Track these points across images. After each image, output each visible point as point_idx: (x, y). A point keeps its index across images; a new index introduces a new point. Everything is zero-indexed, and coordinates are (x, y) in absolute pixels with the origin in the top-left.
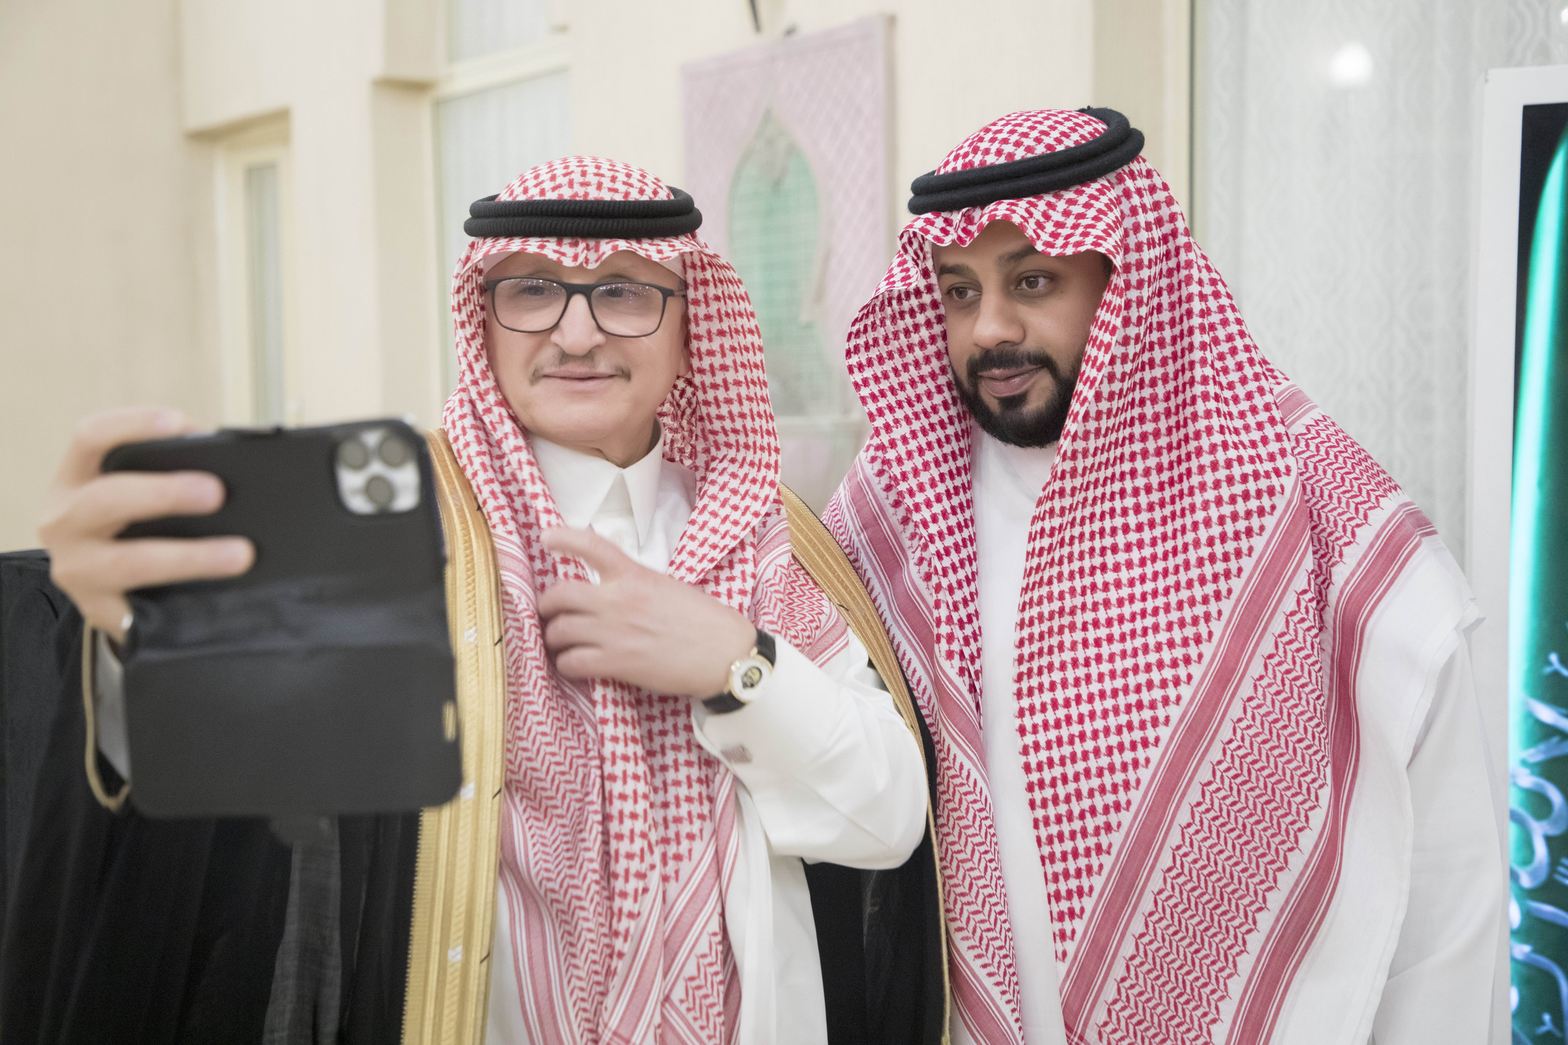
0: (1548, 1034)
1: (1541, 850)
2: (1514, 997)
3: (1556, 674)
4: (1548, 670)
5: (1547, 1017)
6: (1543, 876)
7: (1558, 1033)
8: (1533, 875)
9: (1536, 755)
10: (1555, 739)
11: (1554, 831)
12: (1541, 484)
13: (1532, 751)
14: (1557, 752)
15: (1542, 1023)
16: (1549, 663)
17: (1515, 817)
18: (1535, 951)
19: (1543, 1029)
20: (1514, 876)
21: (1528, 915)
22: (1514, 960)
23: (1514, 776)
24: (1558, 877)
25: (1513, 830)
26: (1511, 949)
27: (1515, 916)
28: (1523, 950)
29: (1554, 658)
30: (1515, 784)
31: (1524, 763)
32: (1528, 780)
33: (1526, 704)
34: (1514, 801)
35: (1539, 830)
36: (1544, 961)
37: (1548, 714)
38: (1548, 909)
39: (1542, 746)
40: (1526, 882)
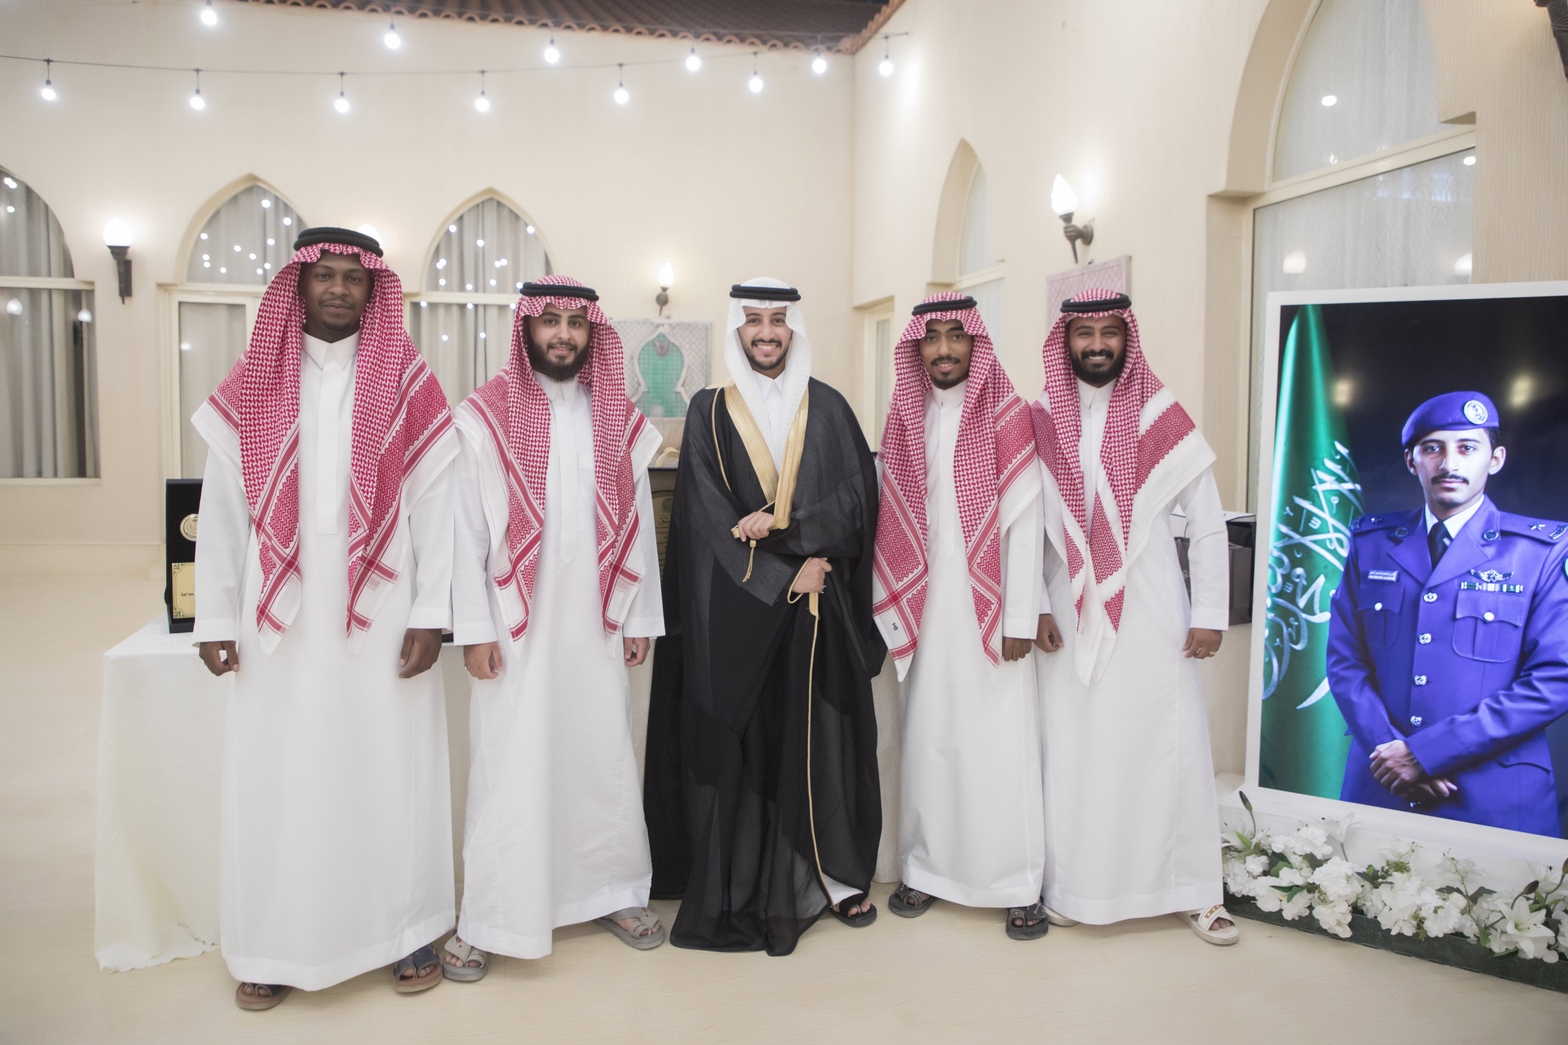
0: (1278, 646)
1: (1280, 579)
2: (1267, 632)
3: (1288, 515)
4: (1285, 513)
5: (1278, 640)
6: (1280, 588)
7: (1281, 646)
8: (1276, 588)
9: (1280, 544)
10: (1286, 539)
11: (1284, 572)
12: (1285, 444)
13: (1278, 543)
14: (1287, 543)
15: (1276, 642)
16: (1285, 510)
17: (1270, 566)
18: (1275, 616)
19: (1276, 644)
20: (1269, 588)
21: (1274, 603)
22: (1267, 618)
23: (1271, 552)
24: (1285, 589)
25: (1270, 572)
26: (1266, 615)
27: (1269, 603)
28: (1271, 615)
29: (1287, 509)
30: (1272, 555)
31: (1275, 547)
32: (1276, 553)
33: (1277, 525)
34: (1271, 561)
35: (1280, 572)
36: (1278, 620)
37: (1284, 529)
38: (1280, 601)
39: (1282, 541)
40: (1274, 591)
